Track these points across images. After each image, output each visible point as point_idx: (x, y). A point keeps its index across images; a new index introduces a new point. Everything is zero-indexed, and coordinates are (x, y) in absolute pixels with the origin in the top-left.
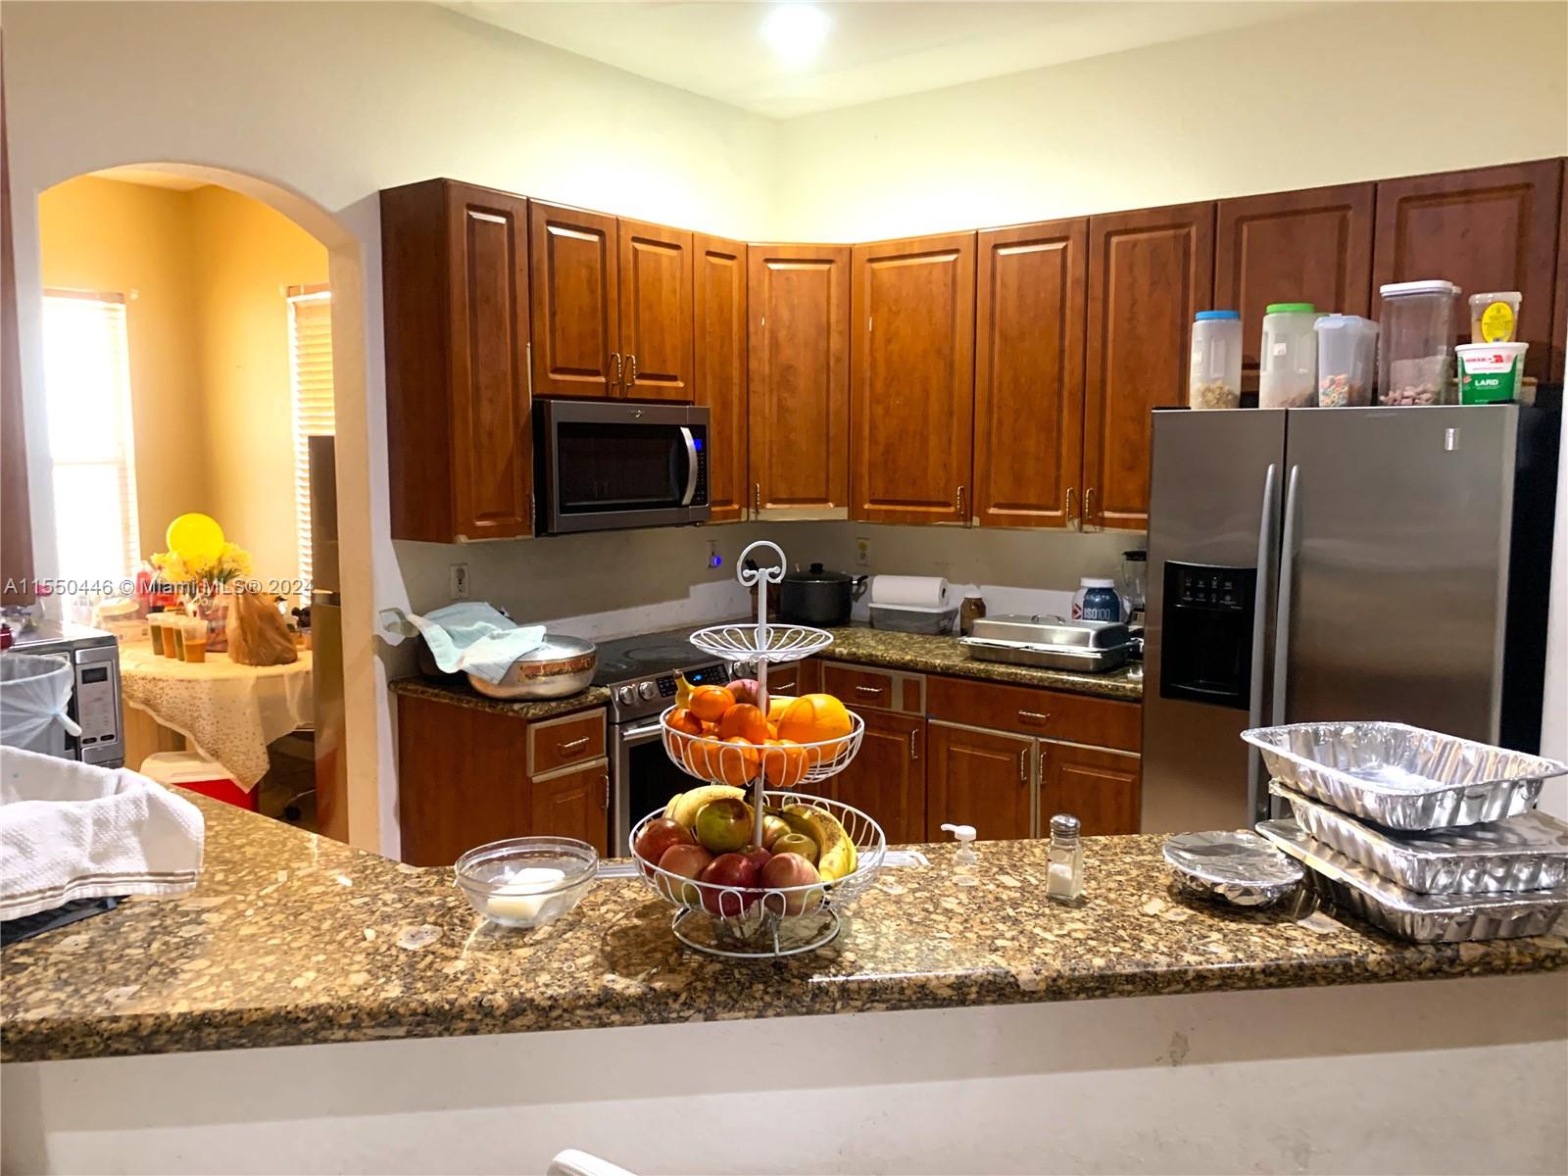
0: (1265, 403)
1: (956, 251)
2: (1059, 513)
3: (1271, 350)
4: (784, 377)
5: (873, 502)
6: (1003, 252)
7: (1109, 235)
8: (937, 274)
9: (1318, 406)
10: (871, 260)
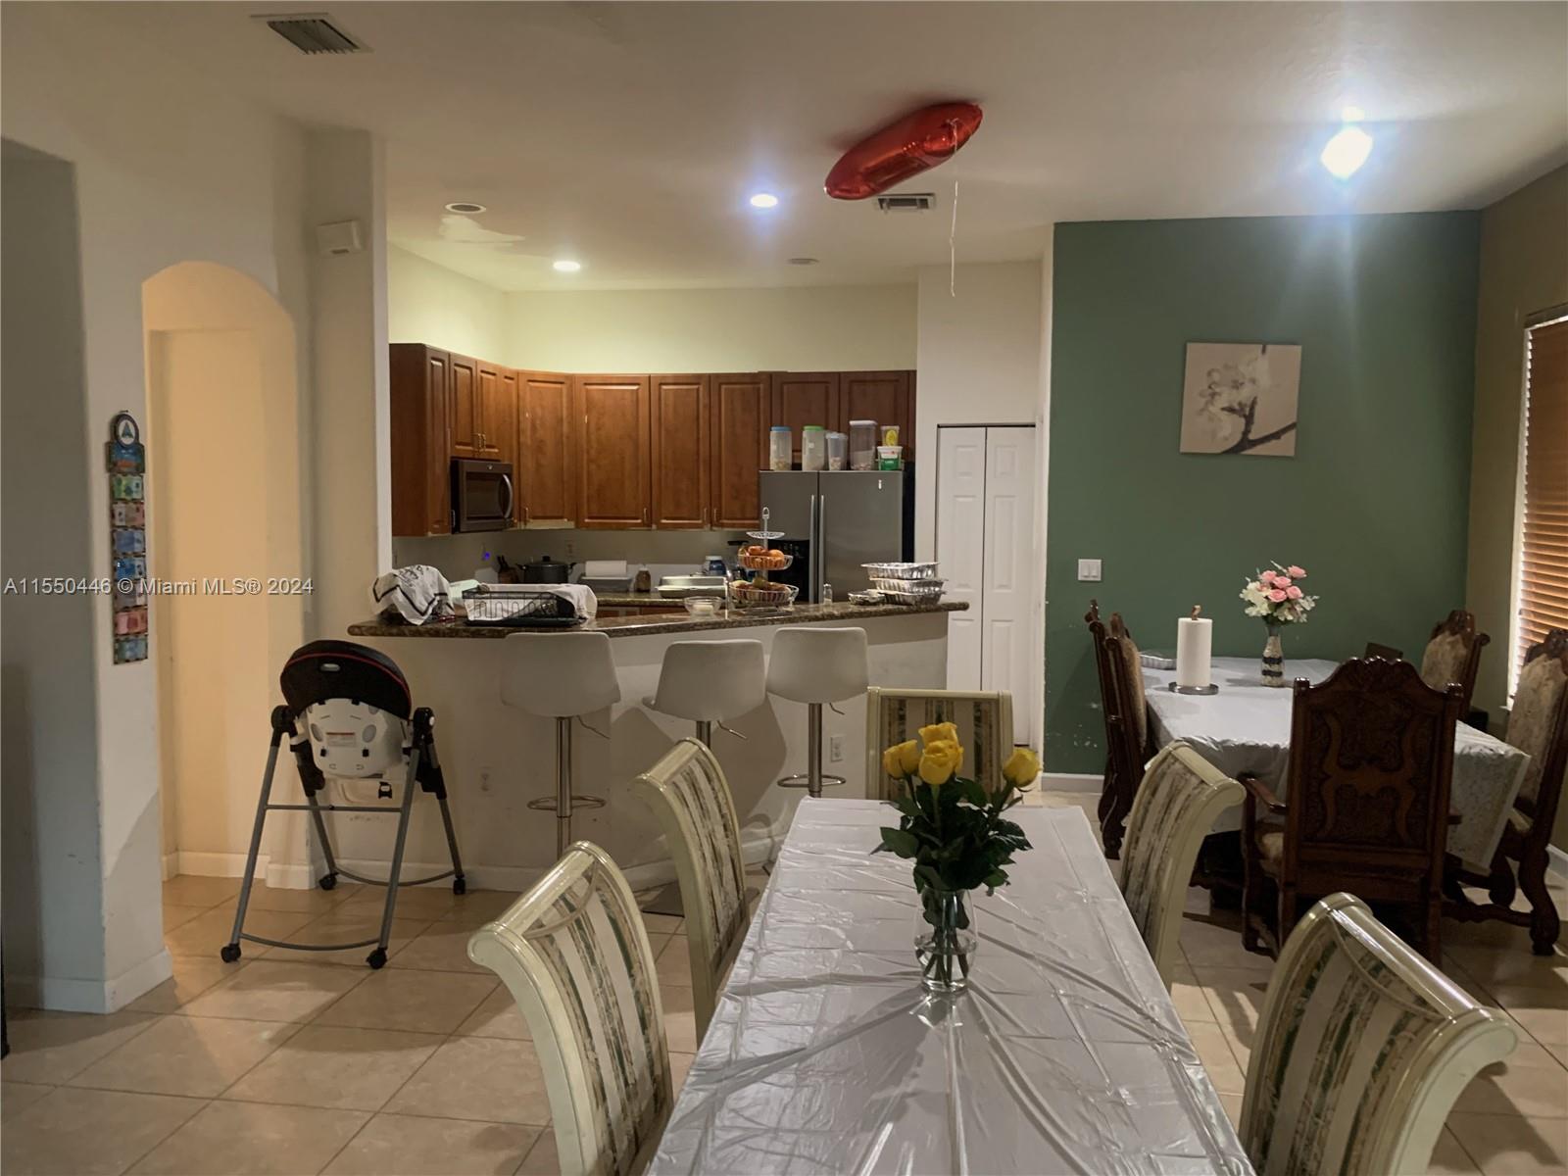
0: (805, 468)
1: (638, 384)
2: (700, 522)
3: (808, 446)
4: (539, 447)
5: (590, 518)
6: (664, 387)
7: (720, 385)
8: (628, 396)
9: (828, 469)
10: (586, 384)
